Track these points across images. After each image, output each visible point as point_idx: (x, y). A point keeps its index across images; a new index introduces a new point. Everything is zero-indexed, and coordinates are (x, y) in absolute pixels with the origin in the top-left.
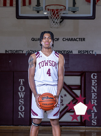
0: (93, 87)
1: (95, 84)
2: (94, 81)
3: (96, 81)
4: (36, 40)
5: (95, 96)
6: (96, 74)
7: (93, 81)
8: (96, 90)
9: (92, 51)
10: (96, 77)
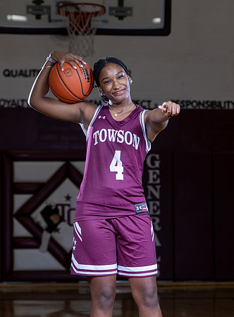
0: (150, 188)
1: (156, 180)
2: (154, 173)
3: (158, 172)
4: (14, 73)
5: (155, 208)
6: (157, 156)
7: (151, 172)
8: (157, 195)
9: (149, 102)
10: (157, 164)
